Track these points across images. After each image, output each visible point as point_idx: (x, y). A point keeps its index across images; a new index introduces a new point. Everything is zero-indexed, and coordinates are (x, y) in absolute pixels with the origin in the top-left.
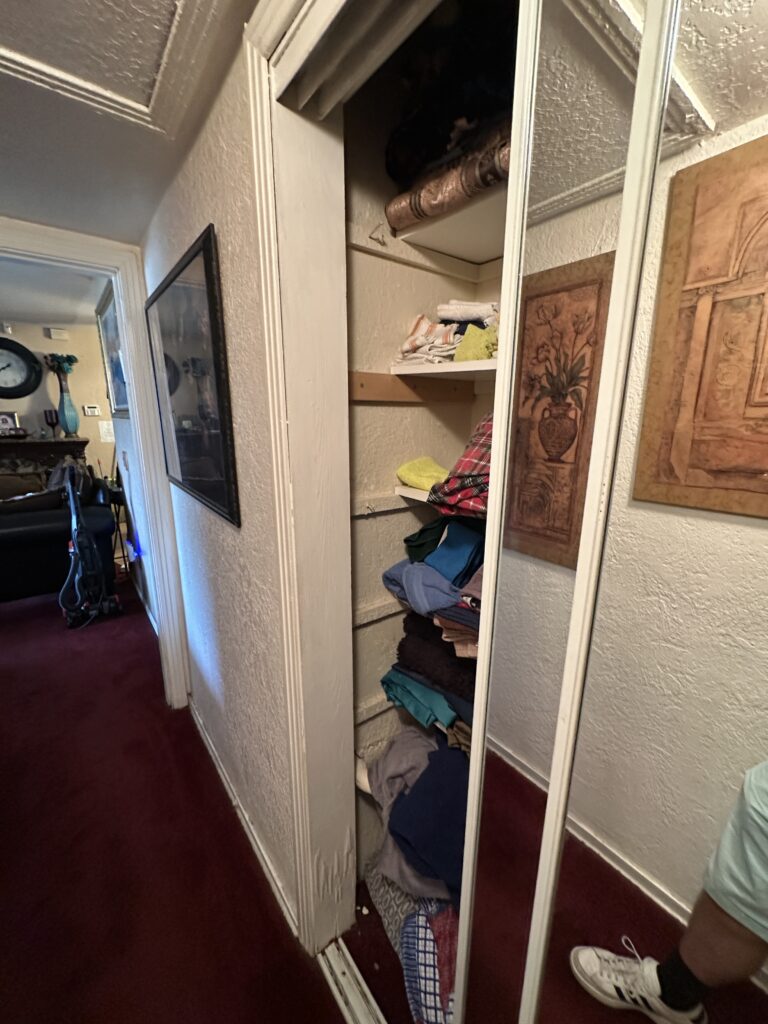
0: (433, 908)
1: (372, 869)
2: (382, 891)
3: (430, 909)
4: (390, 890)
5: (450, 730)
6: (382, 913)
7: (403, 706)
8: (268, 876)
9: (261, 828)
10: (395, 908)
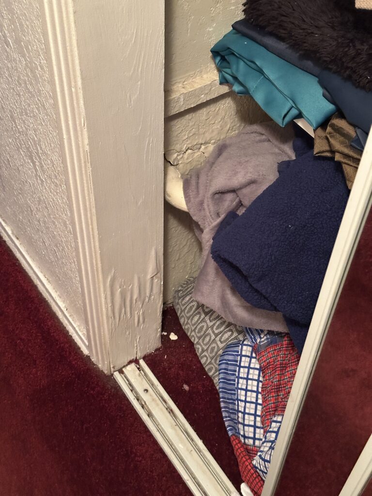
0: (262, 340)
1: (184, 297)
2: (196, 318)
3: (258, 340)
4: (207, 318)
5: (320, 131)
6: (195, 340)
7: (246, 93)
8: (45, 295)
9: (30, 243)
10: (213, 337)
